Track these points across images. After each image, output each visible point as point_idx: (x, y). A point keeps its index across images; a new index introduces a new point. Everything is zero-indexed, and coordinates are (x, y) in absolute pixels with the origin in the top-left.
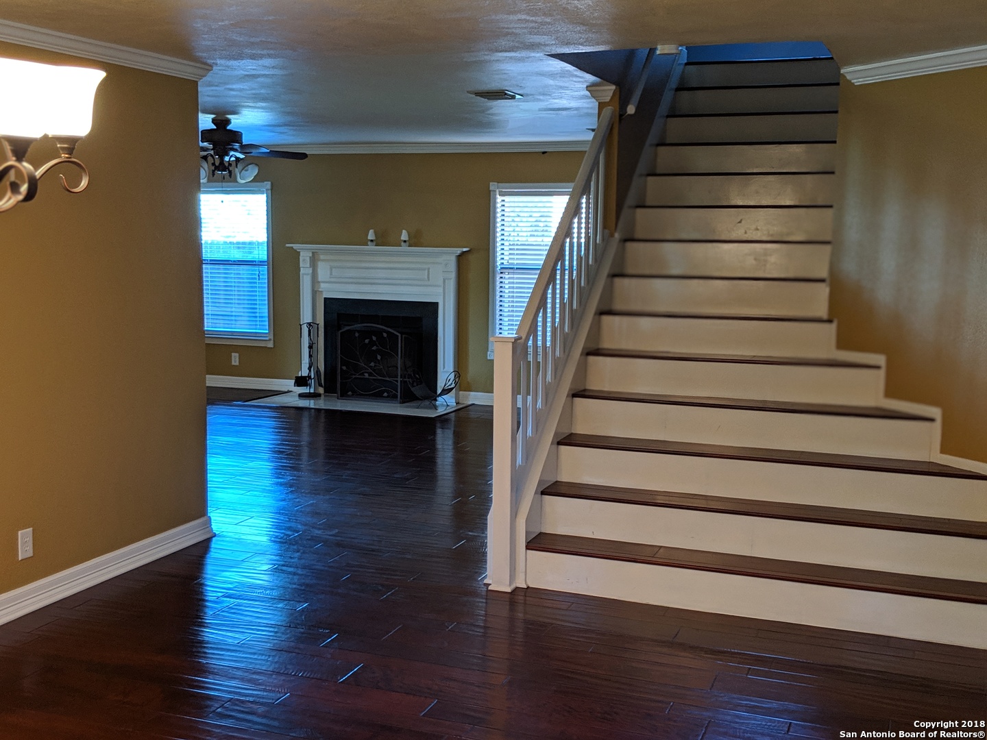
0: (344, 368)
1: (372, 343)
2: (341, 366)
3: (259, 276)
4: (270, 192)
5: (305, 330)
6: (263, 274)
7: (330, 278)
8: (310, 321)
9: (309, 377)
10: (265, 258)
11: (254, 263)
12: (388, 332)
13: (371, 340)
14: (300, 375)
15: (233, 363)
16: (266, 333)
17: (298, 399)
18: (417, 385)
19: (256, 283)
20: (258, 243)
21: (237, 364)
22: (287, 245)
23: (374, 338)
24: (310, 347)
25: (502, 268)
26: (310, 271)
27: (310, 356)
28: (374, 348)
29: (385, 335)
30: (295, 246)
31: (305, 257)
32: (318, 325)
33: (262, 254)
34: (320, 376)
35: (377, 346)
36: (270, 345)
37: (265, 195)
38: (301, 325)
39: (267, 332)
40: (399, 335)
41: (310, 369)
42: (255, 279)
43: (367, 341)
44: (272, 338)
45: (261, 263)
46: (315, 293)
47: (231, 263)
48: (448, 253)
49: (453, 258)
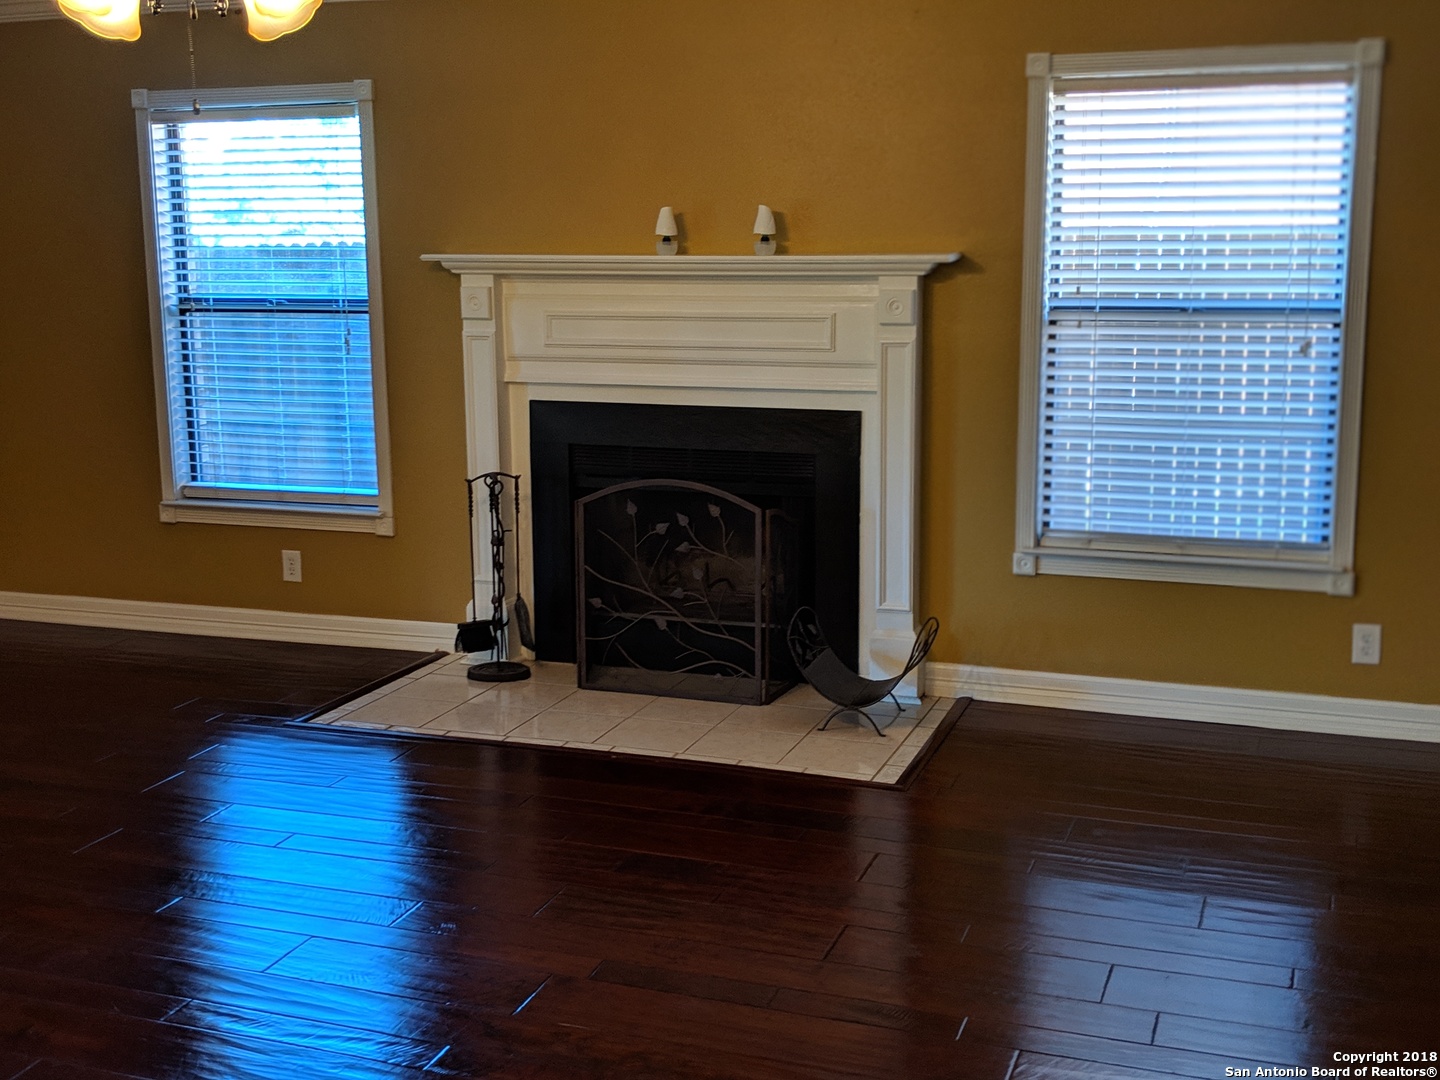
0: (597, 602)
1: (676, 534)
2: (588, 596)
3: (347, 342)
4: (370, 106)
5: (481, 492)
6: (358, 337)
7: (547, 345)
8: (494, 468)
9: (497, 623)
10: (363, 294)
11: (334, 308)
12: (719, 501)
13: (674, 524)
14: (469, 619)
15: (287, 577)
16: (374, 496)
17: (466, 680)
18: (814, 656)
19: (339, 360)
20: (343, 254)
21: (297, 578)
22: (424, 257)
23: (683, 520)
24: (498, 541)
25: (1054, 309)
26: (490, 328)
27: (498, 566)
28: (683, 547)
29: (715, 511)
30: (447, 259)
31: (474, 290)
32: (517, 478)
33: (353, 281)
34: (528, 619)
35: (692, 543)
36: (385, 528)
37: (357, 117)
38: (470, 482)
39: (375, 492)
40: (757, 511)
41: (497, 601)
42: (338, 349)
43: (661, 528)
44: (389, 510)
45: (354, 307)
46: (503, 387)
47: (269, 306)
48: (895, 270)
49: (912, 285)
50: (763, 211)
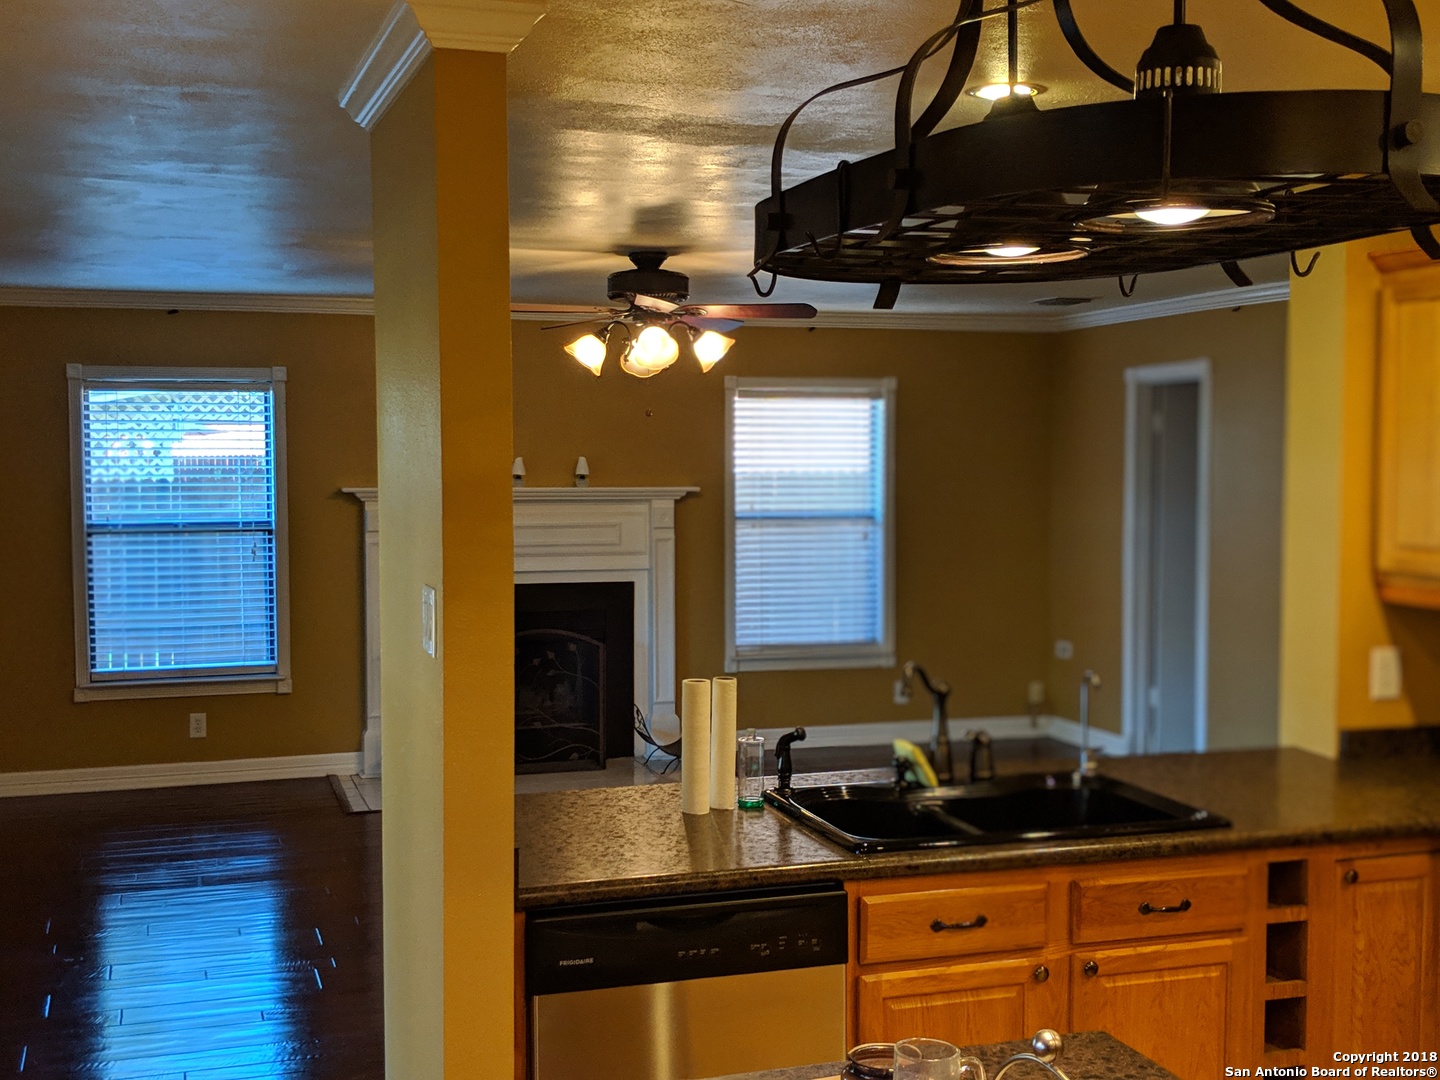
1: (547, 664)
4: (284, 385)
12: (573, 640)
13: (545, 659)
15: (193, 734)
21: (202, 734)
23: (551, 655)
28: (552, 673)
29: (573, 647)
30: (359, 491)
33: (258, 502)
35: (558, 669)
36: (286, 688)
40: (601, 645)
43: (536, 662)
44: (288, 673)
48: (660, 496)
49: (671, 504)
50: (582, 461)
